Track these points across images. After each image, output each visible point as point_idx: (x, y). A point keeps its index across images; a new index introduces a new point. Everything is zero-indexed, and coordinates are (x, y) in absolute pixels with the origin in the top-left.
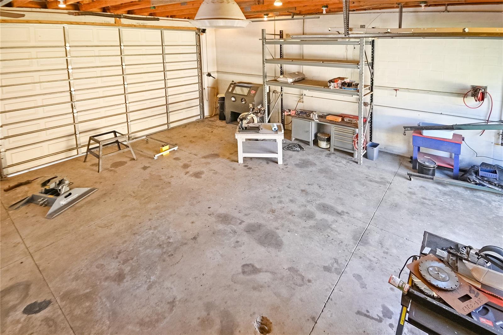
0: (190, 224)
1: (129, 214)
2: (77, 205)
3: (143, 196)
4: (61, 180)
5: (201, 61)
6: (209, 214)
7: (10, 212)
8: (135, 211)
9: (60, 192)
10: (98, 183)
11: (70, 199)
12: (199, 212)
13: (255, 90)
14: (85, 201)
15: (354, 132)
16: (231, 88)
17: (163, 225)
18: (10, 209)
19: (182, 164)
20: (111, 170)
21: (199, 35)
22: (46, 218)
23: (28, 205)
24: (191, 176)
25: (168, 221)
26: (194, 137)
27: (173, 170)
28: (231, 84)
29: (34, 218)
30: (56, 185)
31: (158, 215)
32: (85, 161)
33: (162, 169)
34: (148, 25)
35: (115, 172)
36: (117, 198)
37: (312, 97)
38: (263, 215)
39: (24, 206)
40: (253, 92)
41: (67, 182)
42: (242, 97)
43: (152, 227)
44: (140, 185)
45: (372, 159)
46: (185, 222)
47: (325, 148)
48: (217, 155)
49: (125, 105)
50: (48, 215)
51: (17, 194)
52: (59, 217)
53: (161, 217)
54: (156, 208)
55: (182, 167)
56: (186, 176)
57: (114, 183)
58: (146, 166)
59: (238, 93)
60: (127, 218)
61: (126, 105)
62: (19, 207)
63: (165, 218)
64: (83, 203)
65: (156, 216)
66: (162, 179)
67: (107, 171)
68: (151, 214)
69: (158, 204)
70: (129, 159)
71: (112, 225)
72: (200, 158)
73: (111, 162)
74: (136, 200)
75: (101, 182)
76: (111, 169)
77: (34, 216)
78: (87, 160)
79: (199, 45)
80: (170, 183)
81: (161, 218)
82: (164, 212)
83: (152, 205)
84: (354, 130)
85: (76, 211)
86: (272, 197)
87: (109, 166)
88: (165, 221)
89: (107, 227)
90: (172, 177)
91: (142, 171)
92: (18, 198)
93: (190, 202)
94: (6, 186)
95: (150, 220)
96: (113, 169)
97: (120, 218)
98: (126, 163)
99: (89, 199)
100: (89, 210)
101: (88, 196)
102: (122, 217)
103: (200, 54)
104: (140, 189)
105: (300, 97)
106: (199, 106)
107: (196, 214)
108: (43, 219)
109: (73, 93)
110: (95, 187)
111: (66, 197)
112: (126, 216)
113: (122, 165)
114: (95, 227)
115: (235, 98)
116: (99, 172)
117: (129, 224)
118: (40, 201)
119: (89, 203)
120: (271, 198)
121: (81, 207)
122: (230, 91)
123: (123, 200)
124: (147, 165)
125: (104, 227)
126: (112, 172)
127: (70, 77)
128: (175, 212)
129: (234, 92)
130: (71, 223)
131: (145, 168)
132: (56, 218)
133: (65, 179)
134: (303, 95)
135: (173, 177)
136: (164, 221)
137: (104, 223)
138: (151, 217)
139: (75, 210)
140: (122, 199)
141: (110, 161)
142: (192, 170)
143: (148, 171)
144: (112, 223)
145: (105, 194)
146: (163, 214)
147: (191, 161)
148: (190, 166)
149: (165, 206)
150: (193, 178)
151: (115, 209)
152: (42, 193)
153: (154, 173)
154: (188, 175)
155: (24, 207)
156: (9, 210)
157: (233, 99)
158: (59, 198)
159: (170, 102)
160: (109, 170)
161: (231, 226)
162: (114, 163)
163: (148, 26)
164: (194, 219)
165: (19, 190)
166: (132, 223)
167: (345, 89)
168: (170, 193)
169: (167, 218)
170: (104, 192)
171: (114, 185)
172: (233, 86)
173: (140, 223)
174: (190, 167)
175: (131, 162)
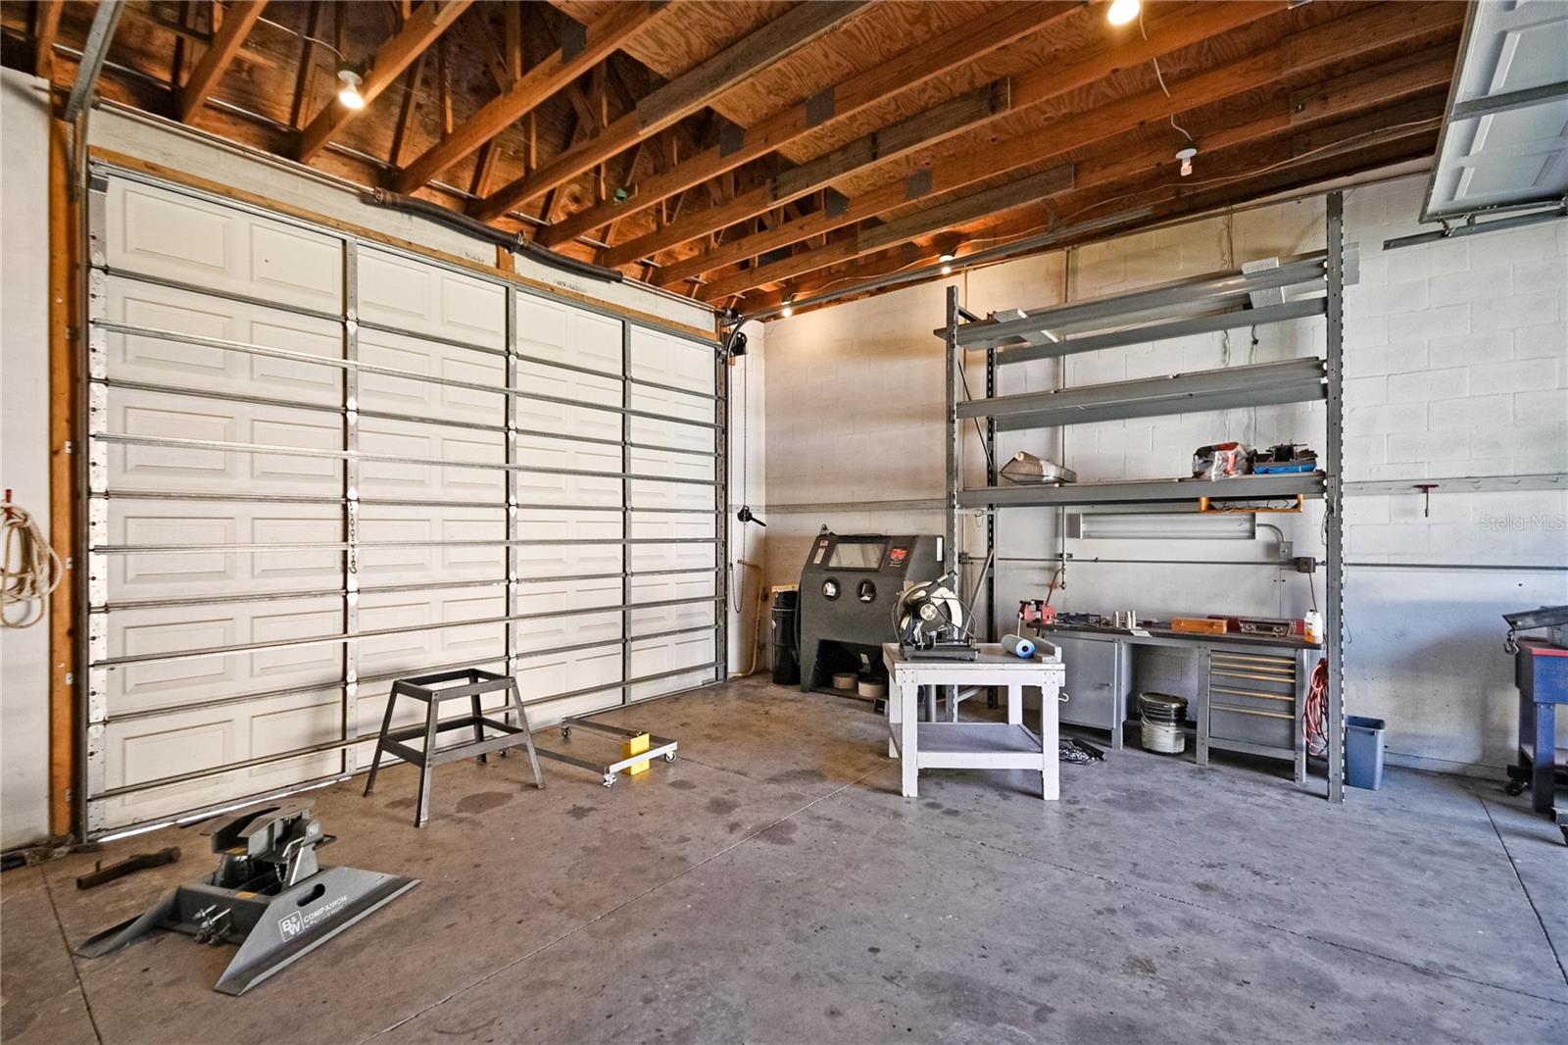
0: (826, 1021)
1: (556, 975)
2: (344, 941)
3: (596, 905)
4: (294, 821)
5: (726, 458)
6: (885, 978)
7: (85, 964)
8: (577, 965)
9: (283, 878)
10: (420, 862)
11: (320, 911)
12: (842, 969)
13: (904, 548)
14: (371, 926)
15: (1292, 667)
16: (821, 552)
17: (709, 1023)
18: (86, 952)
19: (704, 801)
20: (461, 821)
21: (725, 361)
22: (218, 991)
23: (154, 940)
24: (751, 834)
25: (725, 1005)
26: (714, 726)
27: (681, 820)
28: (822, 537)
29: (173, 990)
30: (270, 844)
31: (674, 979)
32: (365, 794)
33: (641, 814)
34: (588, 295)
35: (476, 824)
36: (497, 915)
37: (1096, 560)
38: (1112, 980)
39: (139, 942)
40: (898, 555)
41: (313, 830)
42: (861, 577)
43: (665, 1033)
44: (573, 868)
45: (1370, 786)
46: (800, 1010)
47: (1172, 751)
48: (816, 775)
49: (505, 588)
50: (225, 982)
51: (121, 897)
52: (272, 989)
53: (691, 988)
54: (661, 952)
55: (708, 808)
56: (733, 836)
57: (476, 861)
58: (578, 804)
59: (845, 564)
60: (550, 993)
61: (508, 586)
62: (119, 947)
63: (709, 993)
64: (365, 930)
65: (670, 983)
66: (649, 848)
67: (447, 820)
68: (644, 977)
69: (661, 936)
70: (518, 786)
71: (492, 1022)
72: (760, 782)
73: (456, 796)
74: (573, 922)
75: (428, 859)
76: (459, 815)
77: (172, 983)
78: (376, 788)
79: (722, 399)
80: (682, 859)
81: (693, 992)
82: (697, 968)
83: (638, 942)
84: (1293, 659)
85: (341, 964)
86: (1100, 908)
87: (452, 809)
88: (712, 1008)
89: (471, 1035)
90: (684, 839)
91: (572, 821)
92: (124, 911)
93: (787, 930)
94: (88, 870)
95: (647, 1000)
96: (464, 815)
97: (521, 993)
98: (509, 796)
99: (389, 916)
100: (393, 962)
101: (384, 907)
102: (527, 988)
103: (725, 431)
104: (578, 880)
105: (1050, 569)
106: (713, 631)
107: (831, 976)
108: (208, 996)
109: (353, 507)
110: (408, 875)
111: (303, 903)
112: (544, 985)
113: (498, 805)
114: (420, 1034)
115: (836, 585)
116: (417, 824)
117: (564, 1022)
118: (202, 919)
119: (390, 931)
120: (1099, 913)
121: (358, 947)
122: (818, 560)
123: (520, 922)
124: (586, 803)
125: (457, 1034)
126: (464, 824)
127: (349, 442)
128: (740, 969)
129: (833, 563)
130: (320, 1016)
131: (579, 812)
132: (260, 992)
133: (306, 816)
134: (1065, 556)
135: (689, 839)
136: (708, 1005)
137: (457, 1016)
138: (649, 989)
139: (336, 961)
140: (519, 917)
141: (454, 792)
142: (749, 816)
143: (588, 821)
144: (492, 1014)
145: (447, 899)
146: (696, 975)
147: (731, 791)
148: (736, 806)
149: (692, 945)
150: (762, 844)
151: (494, 956)
152: (213, 883)
153: (615, 829)
154: (739, 833)
155: (138, 947)
156: (83, 957)
157: (831, 590)
158: (277, 903)
159: (634, 599)
160: (453, 820)
161: (1005, 1029)
162: (470, 797)
163: (588, 298)
164: (833, 996)
165: (130, 884)
166: (573, 1015)
167: (1266, 472)
168: (697, 896)
169: (717, 994)
170: (444, 893)
171: (477, 866)
172: (826, 543)
173: (609, 1017)
174: (737, 810)
175: (526, 794)
